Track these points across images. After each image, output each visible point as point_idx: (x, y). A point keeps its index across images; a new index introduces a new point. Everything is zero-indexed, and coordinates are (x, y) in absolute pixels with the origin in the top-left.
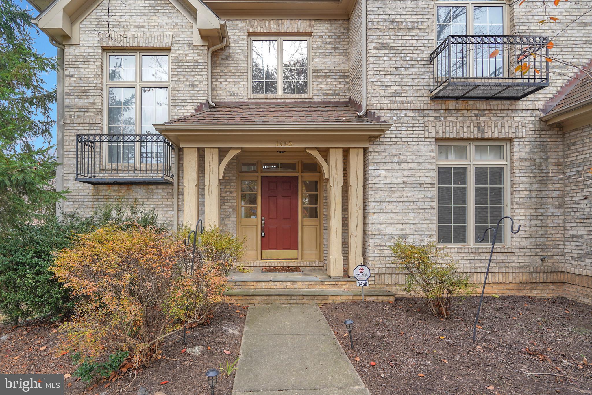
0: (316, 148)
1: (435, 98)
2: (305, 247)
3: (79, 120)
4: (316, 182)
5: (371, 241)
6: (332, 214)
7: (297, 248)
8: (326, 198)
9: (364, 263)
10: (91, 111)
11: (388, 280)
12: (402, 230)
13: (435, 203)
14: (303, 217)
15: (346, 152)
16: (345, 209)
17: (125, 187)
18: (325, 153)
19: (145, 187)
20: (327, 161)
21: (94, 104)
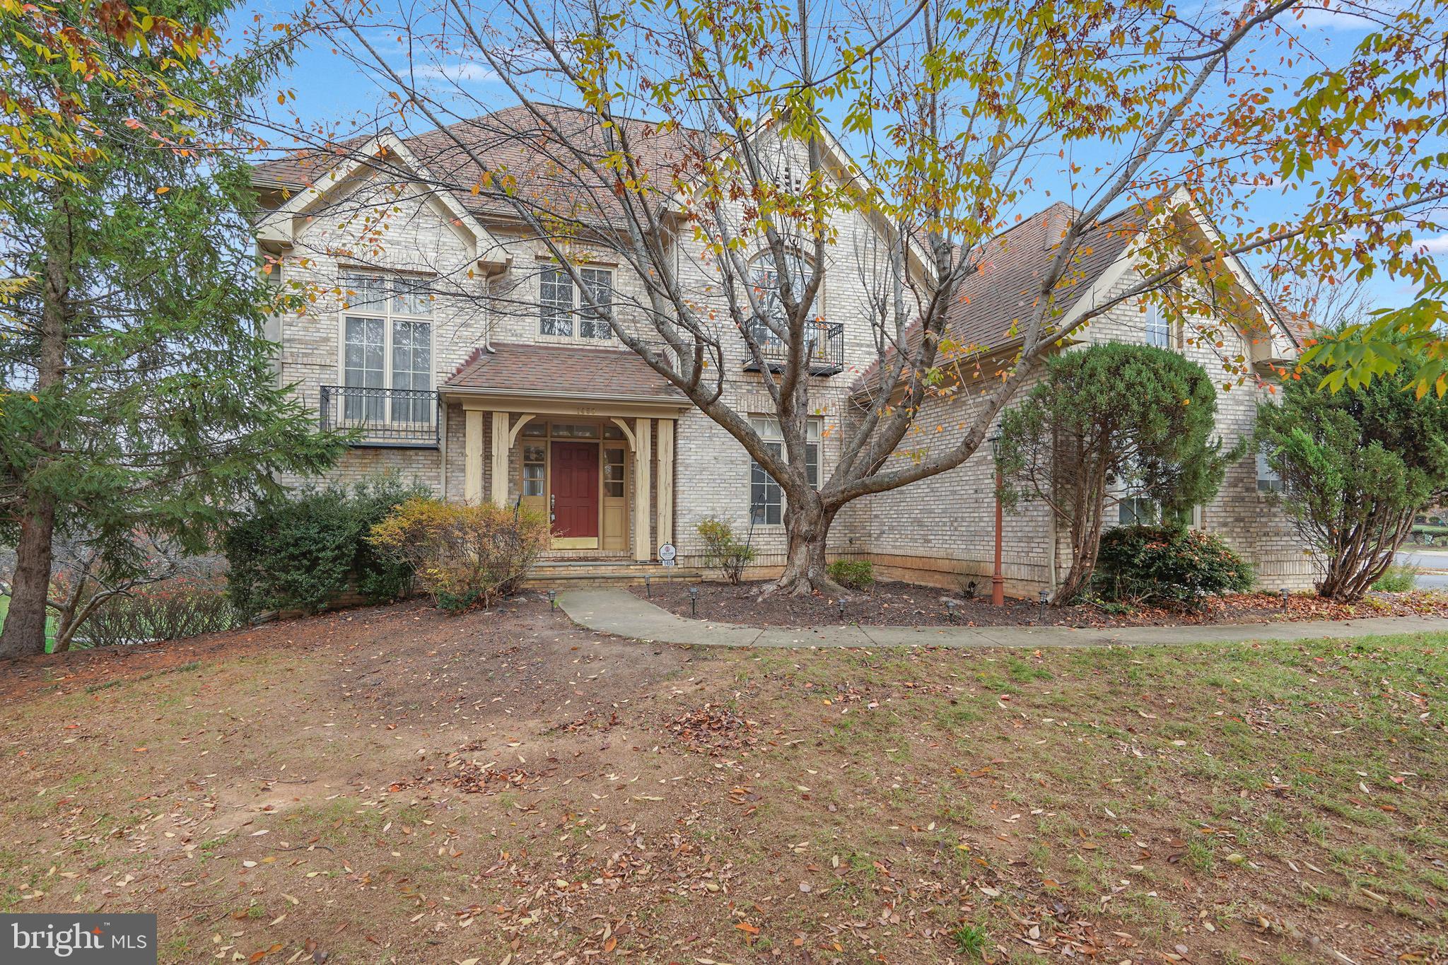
0: (623, 418)
1: (747, 371)
2: (607, 533)
3: (305, 360)
4: (622, 451)
5: (681, 522)
6: (639, 491)
7: (597, 536)
8: (633, 472)
9: (674, 544)
10: (323, 350)
11: (697, 562)
12: (713, 509)
13: (748, 481)
14: (605, 495)
15: (654, 424)
16: (654, 486)
17: (372, 452)
18: (631, 423)
19: (401, 452)
20: (633, 430)
21: (327, 340)
